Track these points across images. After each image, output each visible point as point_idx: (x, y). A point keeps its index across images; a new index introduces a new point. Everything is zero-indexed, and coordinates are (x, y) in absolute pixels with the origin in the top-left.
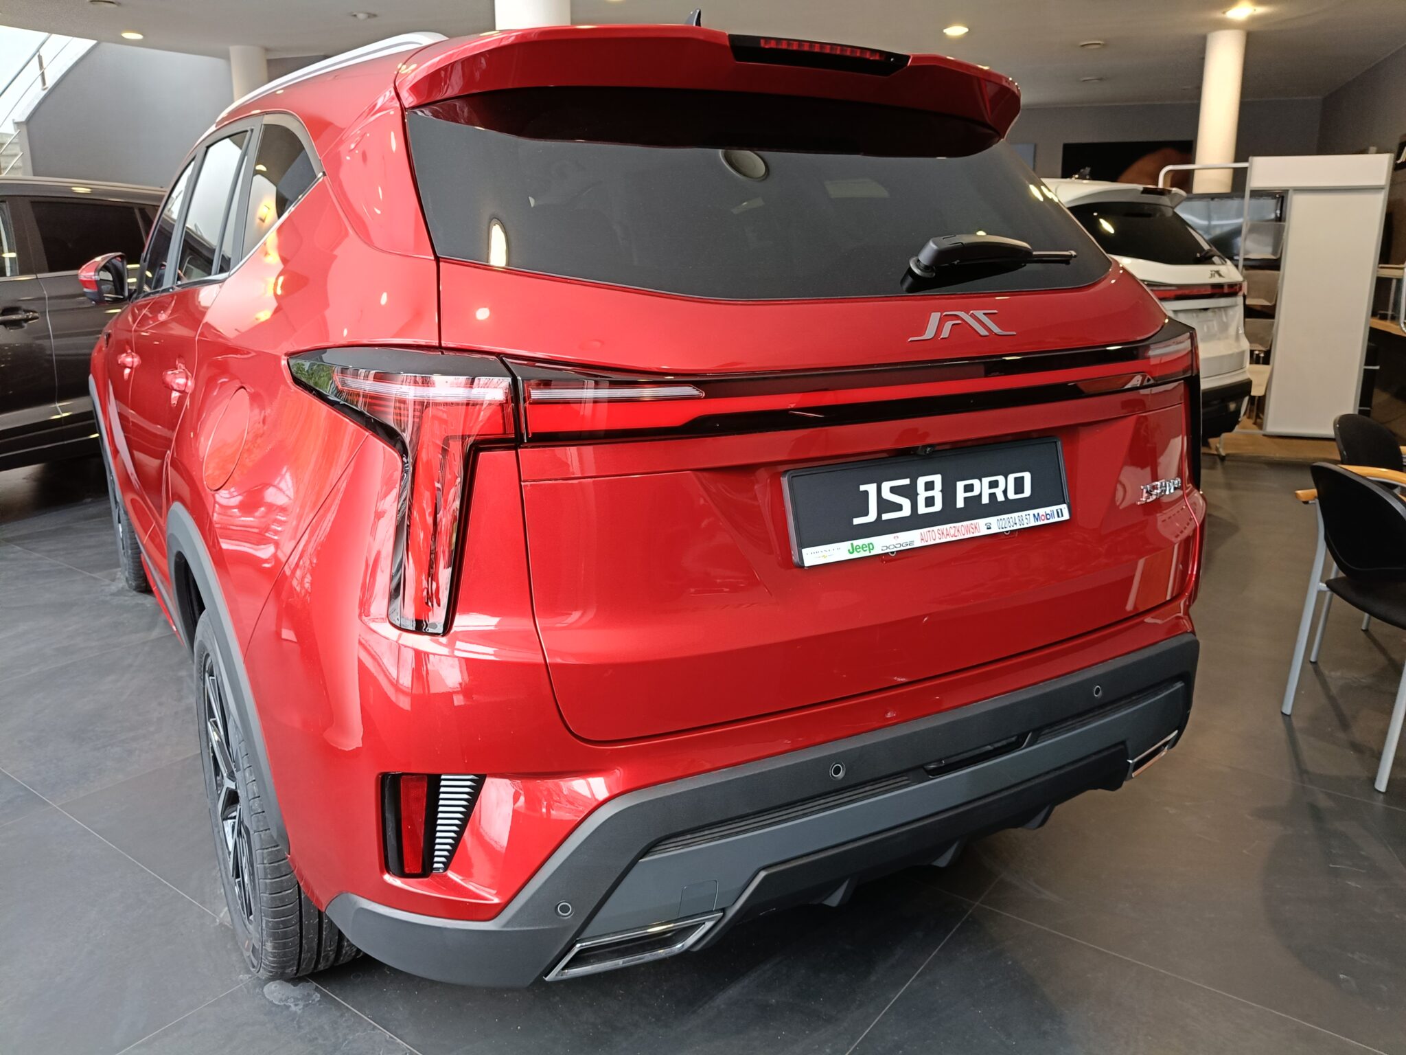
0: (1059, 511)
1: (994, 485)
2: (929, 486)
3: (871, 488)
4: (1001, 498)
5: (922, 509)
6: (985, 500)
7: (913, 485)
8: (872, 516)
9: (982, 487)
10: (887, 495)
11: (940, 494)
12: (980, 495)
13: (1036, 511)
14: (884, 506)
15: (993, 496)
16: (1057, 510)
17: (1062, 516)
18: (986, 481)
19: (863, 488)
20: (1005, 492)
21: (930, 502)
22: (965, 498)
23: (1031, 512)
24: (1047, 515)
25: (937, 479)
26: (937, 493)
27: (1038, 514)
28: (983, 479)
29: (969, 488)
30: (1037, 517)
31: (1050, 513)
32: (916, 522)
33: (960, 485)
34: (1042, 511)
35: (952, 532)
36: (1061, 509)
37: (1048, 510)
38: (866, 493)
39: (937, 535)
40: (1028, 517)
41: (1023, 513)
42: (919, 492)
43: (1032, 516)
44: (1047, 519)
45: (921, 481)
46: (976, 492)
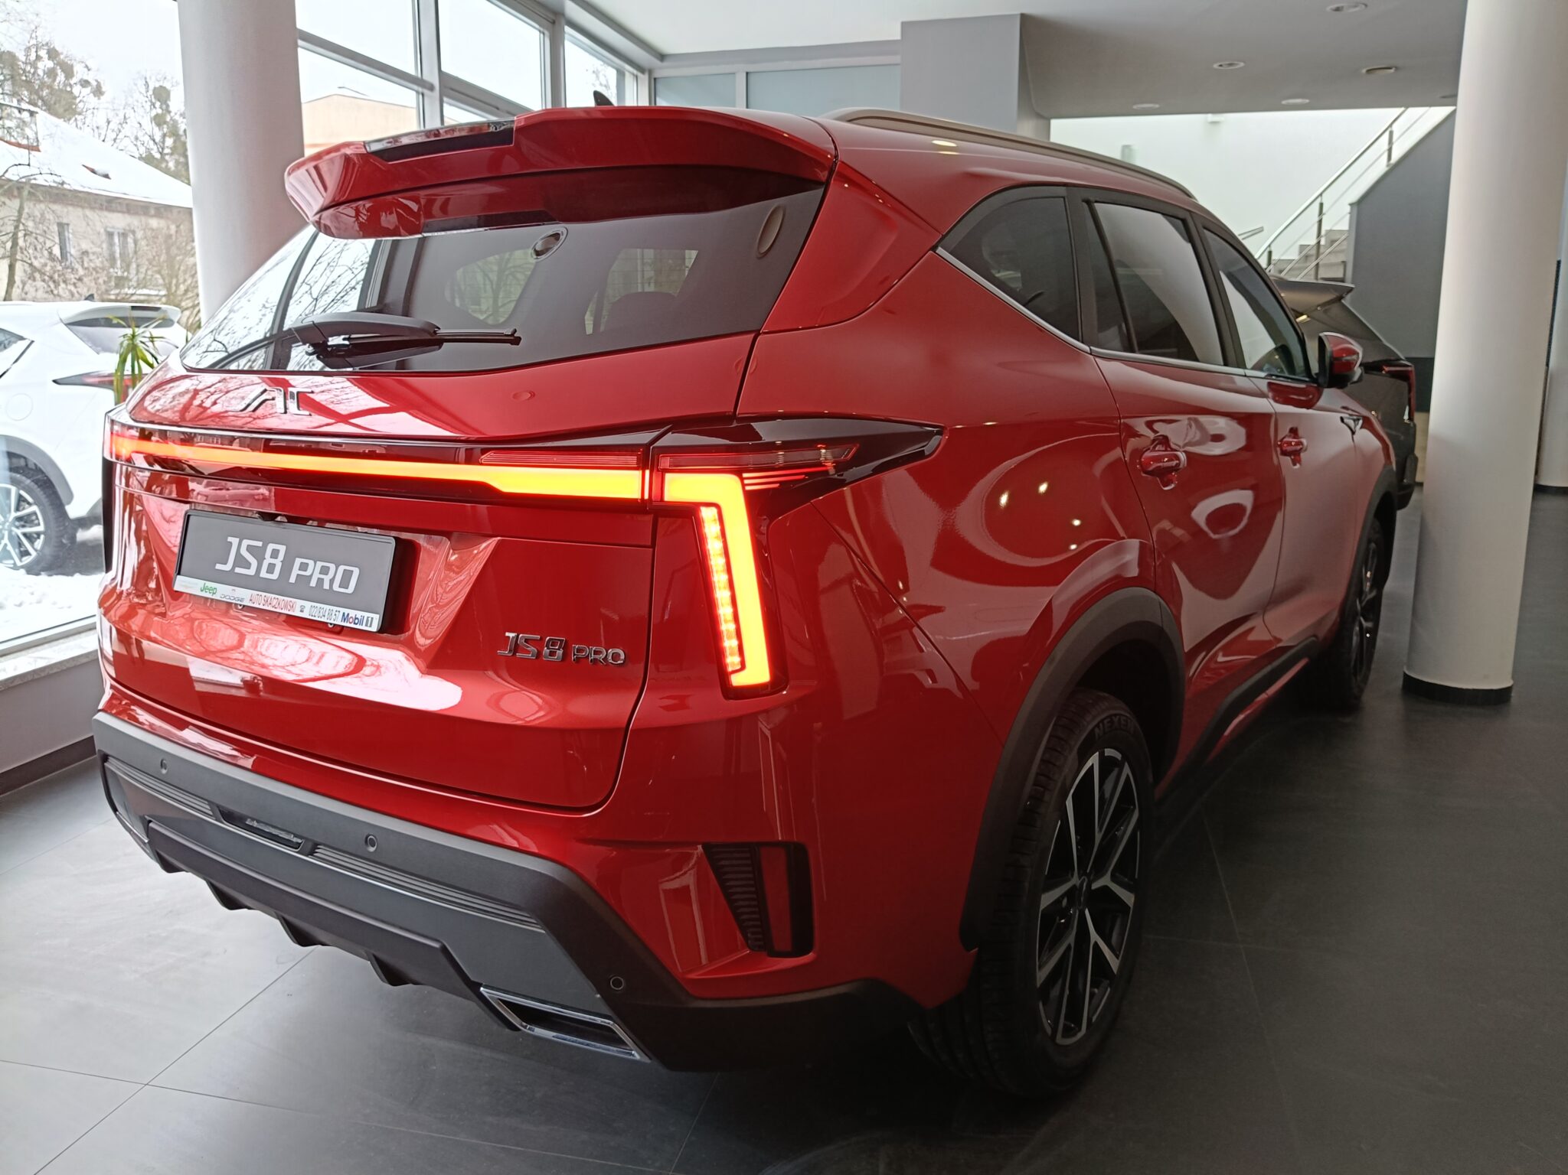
0: (370, 619)
1: (325, 571)
2: (275, 554)
3: (235, 541)
4: (326, 586)
5: (263, 574)
6: (313, 583)
7: (265, 547)
8: (228, 567)
9: (314, 569)
10: (244, 552)
11: (280, 564)
12: (311, 576)
13: (347, 611)
14: (240, 561)
15: (320, 581)
16: (368, 617)
17: (370, 626)
18: (320, 564)
19: (230, 539)
20: (332, 581)
21: (271, 568)
22: (298, 575)
23: (343, 610)
24: (356, 618)
25: (282, 549)
26: (278, 563)
27: (348, 614)
28: (318, 562)
29: (304, 567)
30: (345, 618)
31: (360, 618)
32: (254, 583)
33: (298, 561)
34: (353, 613)
35: (274, 602)
36: (372, 618)
37: (359, 614)
38: (231, 543)
39: (263, 601)
40: (337, 613)
41: (335, 608)
42: (266, 557)
43: (341, 614)
44: (355, 623)
45: (271, 547)
46: (308, 573)
